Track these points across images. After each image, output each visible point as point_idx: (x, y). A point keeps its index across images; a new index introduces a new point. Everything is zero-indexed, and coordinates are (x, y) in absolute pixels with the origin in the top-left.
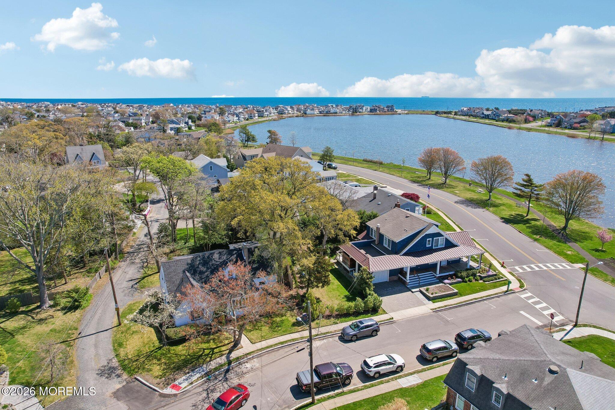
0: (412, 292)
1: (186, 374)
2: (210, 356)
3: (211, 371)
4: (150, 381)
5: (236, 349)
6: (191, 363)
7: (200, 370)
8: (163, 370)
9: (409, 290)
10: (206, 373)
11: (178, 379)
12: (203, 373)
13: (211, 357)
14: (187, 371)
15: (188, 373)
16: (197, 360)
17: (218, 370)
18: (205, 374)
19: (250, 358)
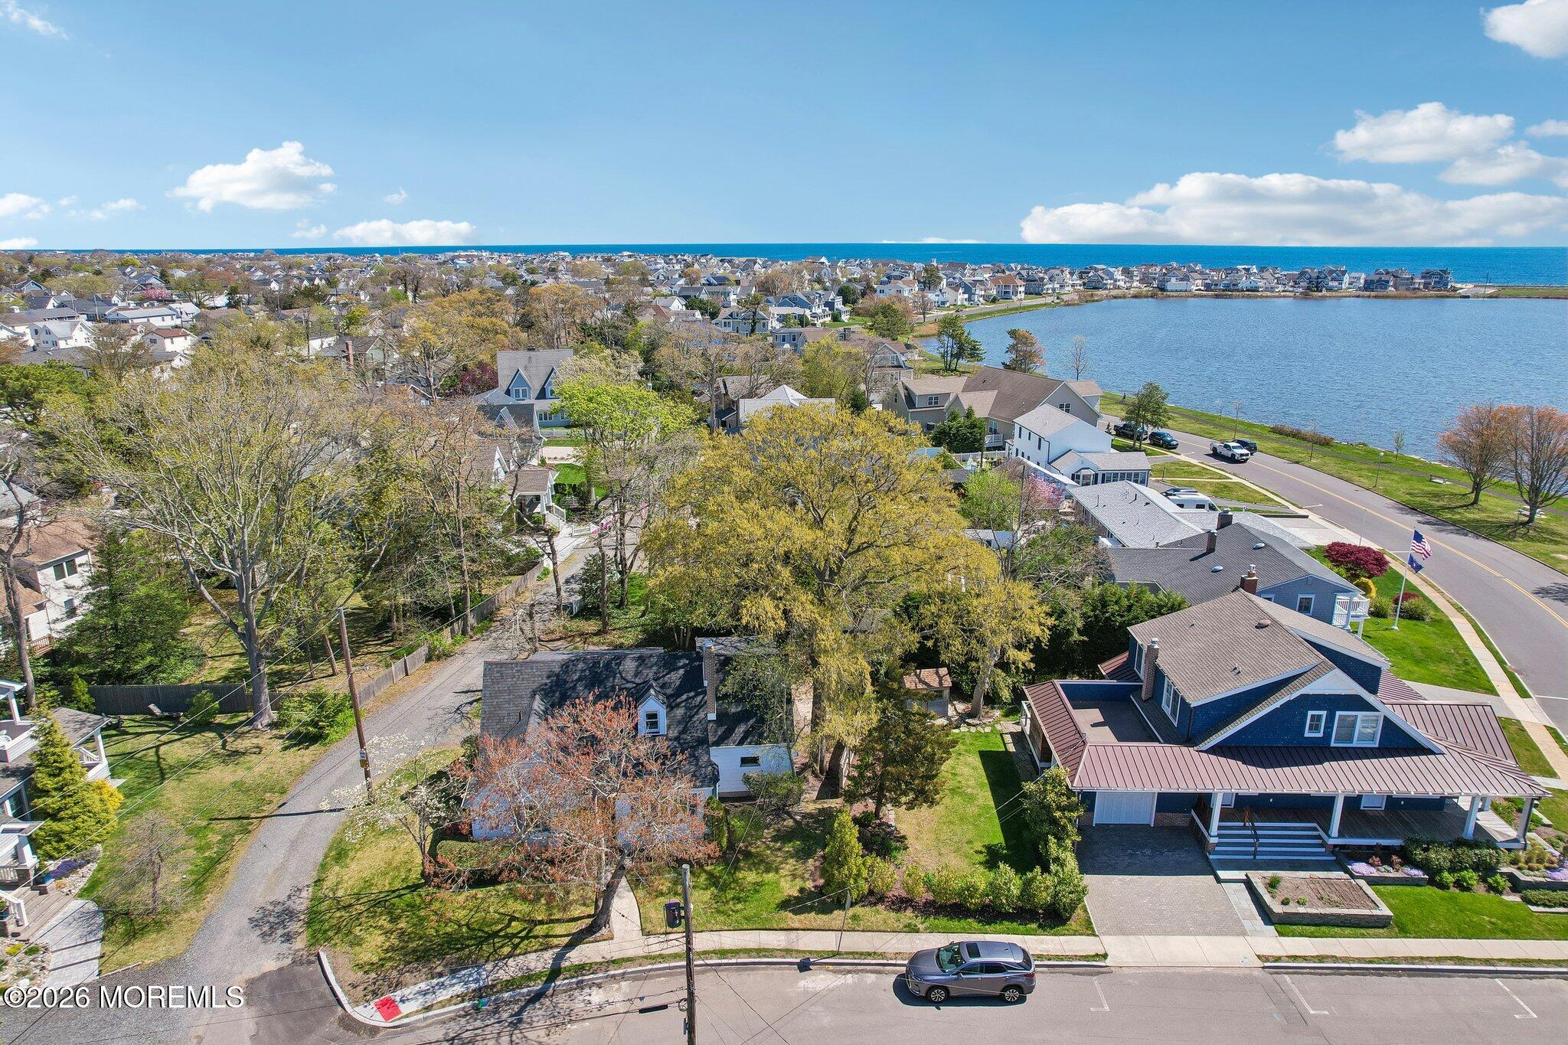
0: (1219, 880)
1: (433, 978)
2: (517, 940)
3: (494, 986)
4: (340, 973)
5: (591, 939)
6: (458, 950)
7: (470, 975)
8: (387, 951)
9: (1210, 870)
10: (480, 989)
11: (406, 985)
12: (473, 986)
13: (516, 946)
14: (439, 969)
15: (440, 975)
16: (477, 945)
17: (514, 990)
18: (474, 991)
19: (613, 976)
